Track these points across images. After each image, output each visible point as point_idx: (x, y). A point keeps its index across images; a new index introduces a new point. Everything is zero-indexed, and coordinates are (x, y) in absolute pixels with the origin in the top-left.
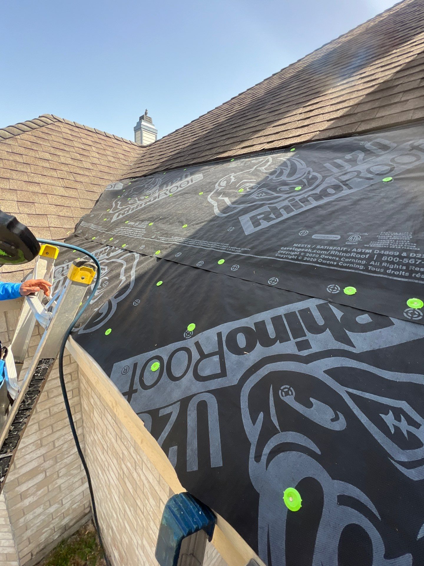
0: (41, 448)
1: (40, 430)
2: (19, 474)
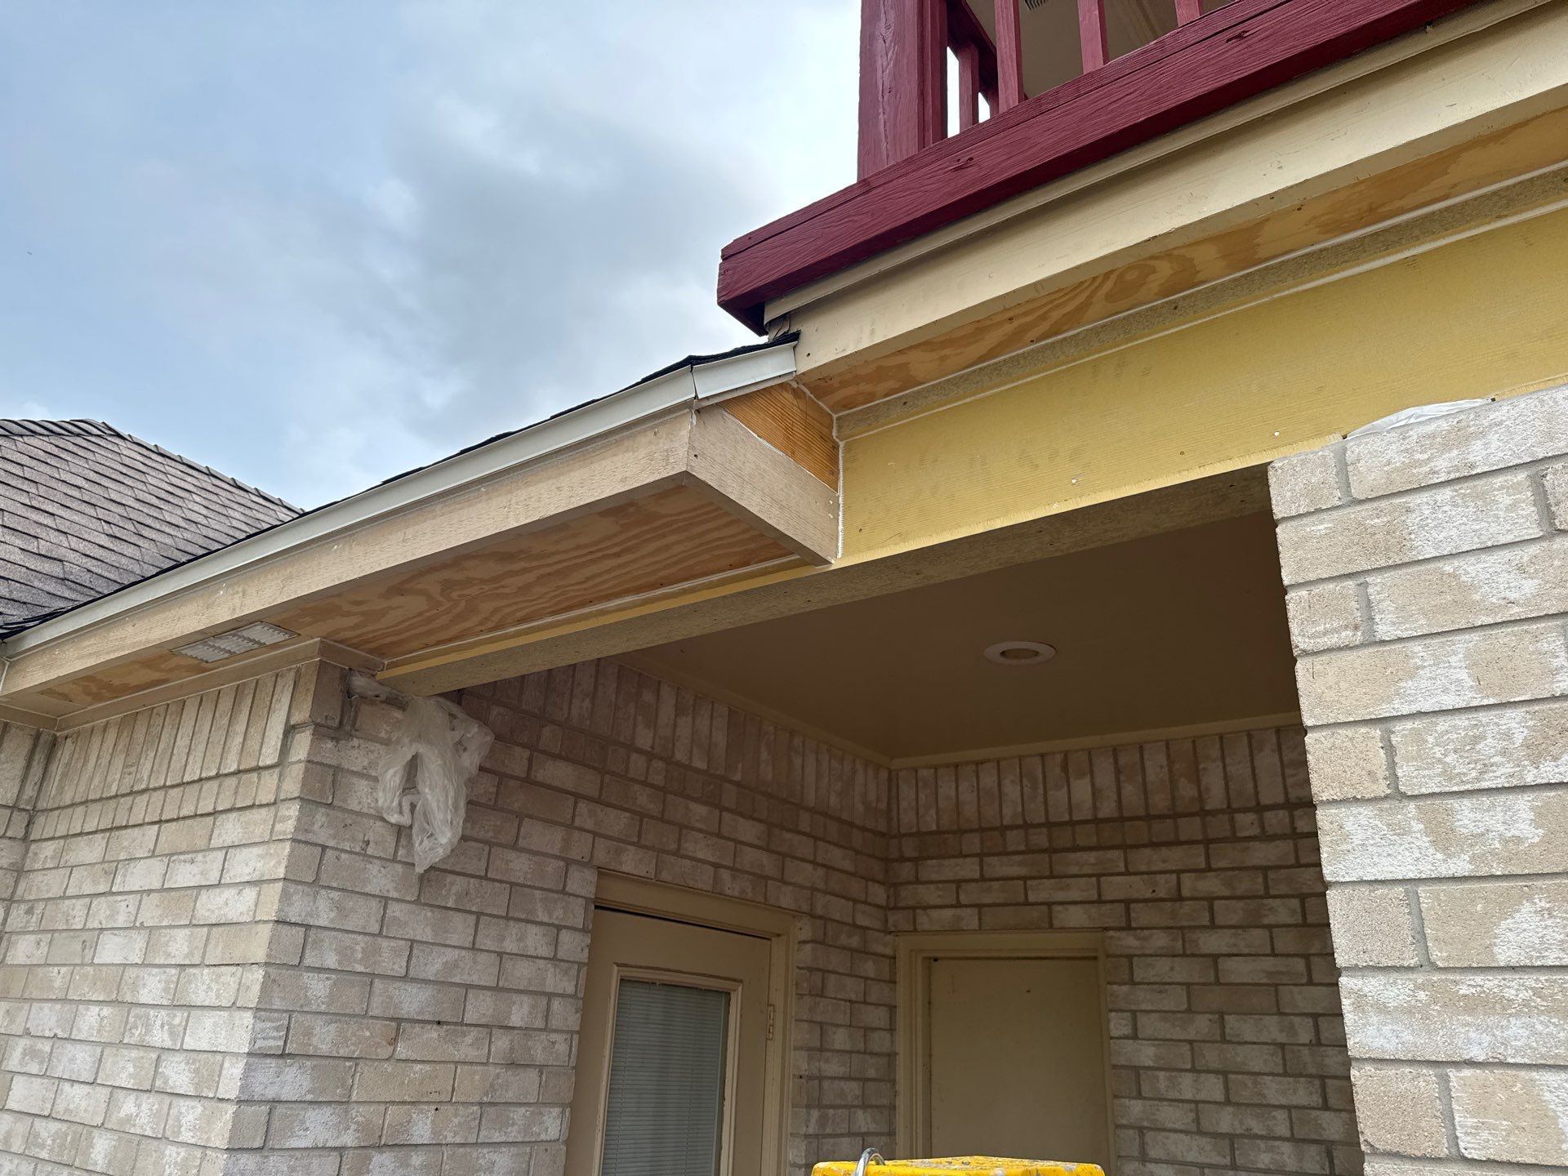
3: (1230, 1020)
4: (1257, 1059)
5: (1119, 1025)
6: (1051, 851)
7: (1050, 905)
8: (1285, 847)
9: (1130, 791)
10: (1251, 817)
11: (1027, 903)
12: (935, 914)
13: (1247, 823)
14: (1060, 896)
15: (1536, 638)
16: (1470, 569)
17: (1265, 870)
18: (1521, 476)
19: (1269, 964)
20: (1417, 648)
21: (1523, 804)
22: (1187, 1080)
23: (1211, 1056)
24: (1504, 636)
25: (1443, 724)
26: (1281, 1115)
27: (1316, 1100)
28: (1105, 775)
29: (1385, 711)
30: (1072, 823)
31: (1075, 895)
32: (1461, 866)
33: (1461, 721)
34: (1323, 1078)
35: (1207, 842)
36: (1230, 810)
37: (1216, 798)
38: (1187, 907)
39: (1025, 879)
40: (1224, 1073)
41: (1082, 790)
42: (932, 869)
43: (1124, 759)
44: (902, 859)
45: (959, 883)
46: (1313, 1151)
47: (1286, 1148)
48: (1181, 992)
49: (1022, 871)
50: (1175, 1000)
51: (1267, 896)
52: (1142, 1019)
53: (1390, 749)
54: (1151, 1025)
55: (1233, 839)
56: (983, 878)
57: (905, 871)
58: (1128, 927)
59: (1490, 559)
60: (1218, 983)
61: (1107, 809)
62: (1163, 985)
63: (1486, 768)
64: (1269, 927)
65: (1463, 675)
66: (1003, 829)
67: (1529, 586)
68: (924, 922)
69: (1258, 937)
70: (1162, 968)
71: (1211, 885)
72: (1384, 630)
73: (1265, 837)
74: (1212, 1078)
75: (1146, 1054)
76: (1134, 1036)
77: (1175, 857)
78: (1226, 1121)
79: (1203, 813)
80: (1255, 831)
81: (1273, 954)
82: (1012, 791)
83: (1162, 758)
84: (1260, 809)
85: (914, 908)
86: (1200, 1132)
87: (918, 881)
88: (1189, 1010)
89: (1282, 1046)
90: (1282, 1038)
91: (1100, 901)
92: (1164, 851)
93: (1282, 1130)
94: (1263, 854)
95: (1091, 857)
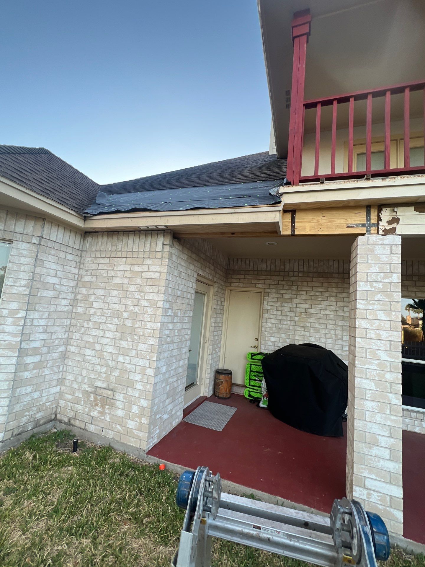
0: (45, 334)
1: (48, 318)
2: (29, 346)
3: (283, 303)
4: (286, 309)
5: (265, 303)
6: (257, 275)
7: (256, 284)
8: (296, 278)
9: (273, 266)
10: (292, 273)
11: (252, 283)
12: (235, 284)
13: (291, 274)
14: (258, 282)
15: (387, 265)
16: (381, 256)
17: (293, 281)
18: (389, 246)
19: (291, 295)
20: (373, 264)
21: (381, 284)
22: (275, 312)
23: (280, 308)
24: (383, 265)
25: (374, 274)
26: (289, 317)
27: (295, 315)
28: (269, 263)
29: (367, 271)
30: (262, 271)
31: (260, 282)
32: (373, 289)
33: (376, 274)
34: (296, 312)
35: (284, 276)
36: (289, 271)
37: (287, 269)
38: (279, 286)
39: (252, 279)
40: (281, 311)
41: (264, 265)
42: (234, 276)
43: (272, 261)
44: (229, 274)
45: (240, 279)
46: (293, 322)
47: (289, 321)
48: (276, 299)
49: (251, 278)
50: (275, 300)
51: (292, 285)
52: (269, 302)
53: (367, 276)
54: (270, 303)
55: (288, 276)
56: (244, 279)
57: (230, 276)
58: (269, 288)
59: (383, 256)
60: (282, 298)
61: (268, 269)
62: (273, 298)
63: (378, 279)
64: (292, 290)
65: (377, 268)
66: (249, 271)
67: (387, 259)
68: (232, 285)
69: (290, 291)
70: (274, 295)
71: (284, 283)
72: (369, 262)
73: (294, 276)
74: (279, 312)
75: (269, 308)
76: (268, 305)
77: (278, 278)
78: (280, 318)
79: (284, 271)
80: (292, 275)
81: (292, 294)
82: (252, 264)
83: (279, 262)
84: (294, 272)
85: (231, 283)
86: (276, 319)
87: (232, 278)
88: (277, 302)
89: (291, 307)
90: (291, 306)
91: (265, 284)
92: (277, 277)
93: (289, 319)
94: (293, 279)
95: (264, 277)
